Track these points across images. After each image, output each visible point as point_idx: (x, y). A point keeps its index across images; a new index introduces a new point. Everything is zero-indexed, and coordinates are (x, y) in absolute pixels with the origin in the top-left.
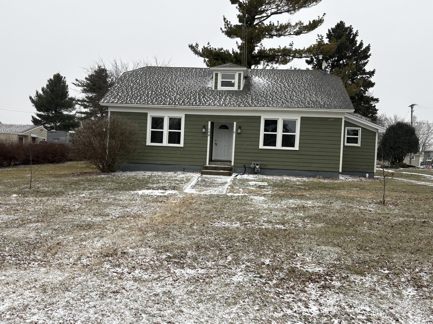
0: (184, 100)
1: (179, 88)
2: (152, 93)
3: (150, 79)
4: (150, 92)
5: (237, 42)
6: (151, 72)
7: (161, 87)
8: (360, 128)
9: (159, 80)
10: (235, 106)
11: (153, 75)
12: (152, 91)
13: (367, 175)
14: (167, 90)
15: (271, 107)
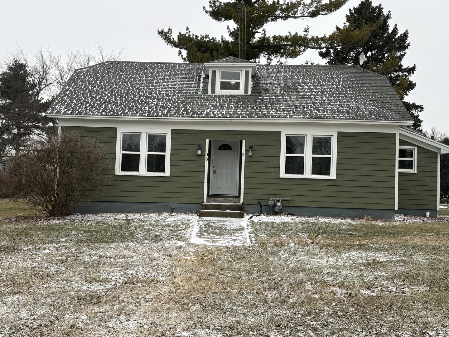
0: (170, 109)
1: (160, 92)
2: (121, 100)
3: (116, 78)
4: (118, 98)
5: (228, 26)
6: (115, 69)
7: (133, 90)
8: (416, 148)
9: (129, 80)
10: (244, 117)
11: (119, 73)
12: (122, 97)
13: (428, 214)
14: (143, 96)
15: (296, 118)
